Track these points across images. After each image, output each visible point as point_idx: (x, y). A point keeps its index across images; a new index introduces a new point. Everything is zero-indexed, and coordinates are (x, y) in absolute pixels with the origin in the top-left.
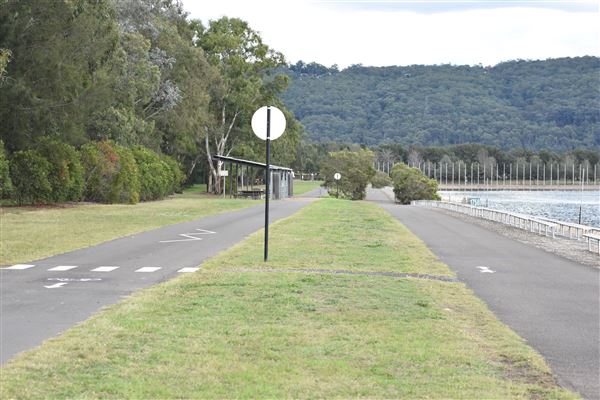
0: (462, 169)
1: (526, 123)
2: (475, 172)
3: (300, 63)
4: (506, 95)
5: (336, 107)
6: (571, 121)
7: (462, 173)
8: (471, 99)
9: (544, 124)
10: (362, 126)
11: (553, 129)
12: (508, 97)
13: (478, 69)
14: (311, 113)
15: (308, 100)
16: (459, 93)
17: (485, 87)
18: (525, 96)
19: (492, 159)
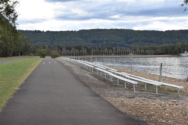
0: (77, 52)
1: (86, 43)
2: (81, 53)
3: (35, 30)
4: (81, 37)
5: (43, 40)
6: (96, 42)
7: (77, 53)
8: (74, 38)
9: (90, 43)
10: (50, 44)
11: (92, 44)
12: (82, 37)
13: (75, 31)
14: (38, 41)
15: (37, 38)
16: (71, 36)
17: (77, 35)
18: (85, 37)
19: (85, 49)
